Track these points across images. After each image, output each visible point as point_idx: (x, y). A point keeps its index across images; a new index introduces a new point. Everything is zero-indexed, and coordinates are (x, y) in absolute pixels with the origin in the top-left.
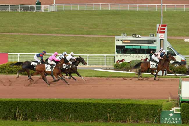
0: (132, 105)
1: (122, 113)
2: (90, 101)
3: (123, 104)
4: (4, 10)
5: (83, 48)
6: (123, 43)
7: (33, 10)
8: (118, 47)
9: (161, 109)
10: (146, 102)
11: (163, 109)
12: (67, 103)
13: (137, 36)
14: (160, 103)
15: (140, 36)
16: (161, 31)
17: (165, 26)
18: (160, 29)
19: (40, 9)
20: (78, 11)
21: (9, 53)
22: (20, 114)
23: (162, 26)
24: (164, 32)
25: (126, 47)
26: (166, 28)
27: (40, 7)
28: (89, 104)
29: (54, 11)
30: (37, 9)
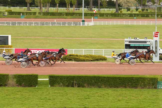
0: (141, 78)
1: (134, 83)
2: (116, 76)
3: (135, 78)
4: (64, 25)
5: (110, 46)
6: (129, 43)
7: (80, 25)
8: (126, 45)
9: (157, 80)
10: (148, 76)
11: (158, 80)
12: (103, 77)
13: (137, 39)
14: (156, 77)
15: (139, 39)
16: (156, 35)
17: (158, 33)
18: (155, 34)
19: (84, 24)
20: (106, 25)
21: (68, 49)
22: (76, 84)
23: (156, 33)
24: (157, 37)
25: (131, 45)
26: (159, 34)
27: (84, 23)
28: (115, 78)
29: (92, 26)
30: (82, 24)
